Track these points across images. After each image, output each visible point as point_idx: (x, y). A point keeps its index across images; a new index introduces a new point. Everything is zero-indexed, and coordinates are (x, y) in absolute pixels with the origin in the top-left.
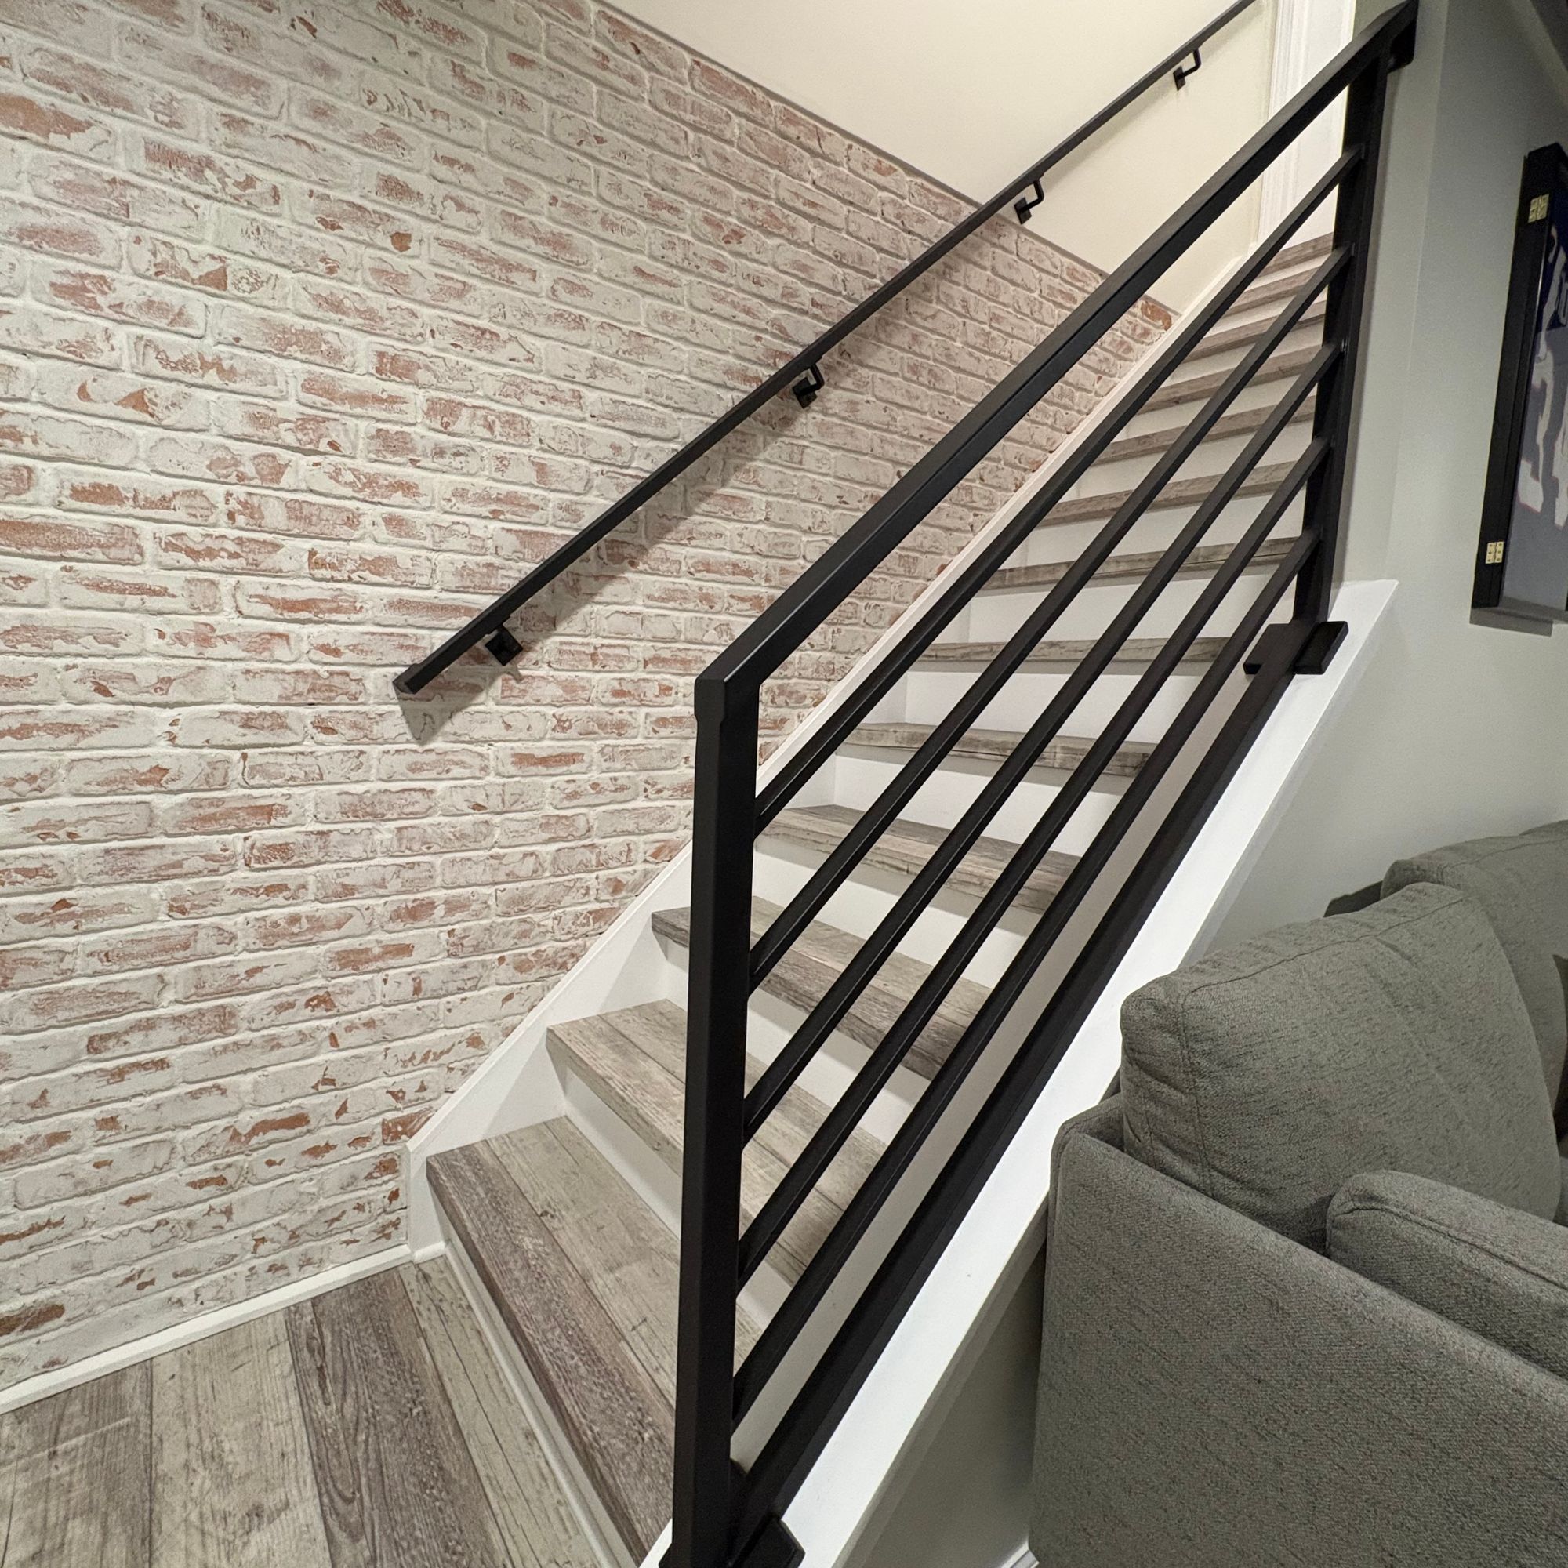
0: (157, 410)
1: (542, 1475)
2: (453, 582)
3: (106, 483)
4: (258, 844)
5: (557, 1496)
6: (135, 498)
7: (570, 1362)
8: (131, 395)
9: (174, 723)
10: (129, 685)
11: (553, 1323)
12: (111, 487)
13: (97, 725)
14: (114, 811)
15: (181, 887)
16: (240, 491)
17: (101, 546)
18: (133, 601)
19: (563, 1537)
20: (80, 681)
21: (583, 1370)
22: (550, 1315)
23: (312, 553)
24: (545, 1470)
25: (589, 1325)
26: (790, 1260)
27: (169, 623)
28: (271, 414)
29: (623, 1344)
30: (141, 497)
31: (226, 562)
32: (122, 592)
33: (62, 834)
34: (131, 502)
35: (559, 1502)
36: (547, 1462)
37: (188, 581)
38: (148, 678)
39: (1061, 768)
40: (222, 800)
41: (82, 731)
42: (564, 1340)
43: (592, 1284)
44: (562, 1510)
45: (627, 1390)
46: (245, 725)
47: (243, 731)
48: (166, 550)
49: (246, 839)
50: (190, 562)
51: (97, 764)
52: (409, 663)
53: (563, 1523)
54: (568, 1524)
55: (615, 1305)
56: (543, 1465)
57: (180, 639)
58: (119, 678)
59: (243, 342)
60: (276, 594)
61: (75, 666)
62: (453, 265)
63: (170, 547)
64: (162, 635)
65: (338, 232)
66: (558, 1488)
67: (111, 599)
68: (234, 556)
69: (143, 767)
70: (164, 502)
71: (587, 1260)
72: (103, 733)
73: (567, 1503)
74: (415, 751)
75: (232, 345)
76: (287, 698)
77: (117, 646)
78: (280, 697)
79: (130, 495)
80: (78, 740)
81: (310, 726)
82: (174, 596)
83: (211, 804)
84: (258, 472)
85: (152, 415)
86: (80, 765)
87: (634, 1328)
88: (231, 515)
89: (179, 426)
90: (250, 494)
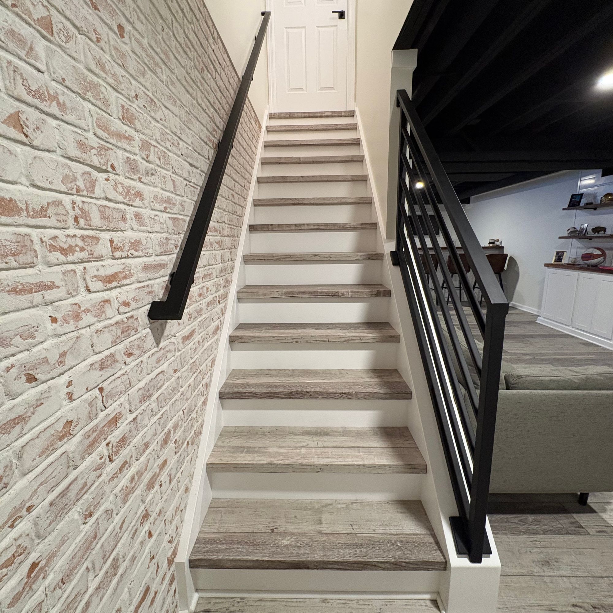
0: (29, 132)
1: (344, 604)
2: (159, 250)
3: (7, 197)
4: (114, 444)
5: (354, 602)
6: (27, 209)
7: (358, 552)
8: (11, 116)
9: (70, 384)
10: (46, 367)
11: (336, 551)
12: (11, 200)
13: (32, 409)
14: (50, 470)
15: (87, 499)
16: (78, 199)
17: (13, 255)
18: (37, 297)
19: (370, 607)
20: (18, 377)
21: (363, 550)
22: (332, 550)
23: (111, 241)
24: (342, 602)
25: (343, 540)
26: (404, 467)
27: (57, 309)
28: (86, 141)
29: (358, 535)
30: (30, 209)
31: (79, 255)
32: (30, 291)
33: (24, 512)
34: (25, 213)
35: (357, 603)
36: (339, 600)
37: (64, 273)
38: (54, 357)
39: (351, 297)
40: (97, 426)
41: (24, 419)
42: (347, 550)
43: (323, 532)
44: (360, 603)
45: (378, 542)
46: (102, 369)
47: (101, 373)
48: (50, 251)
49: (108, 445)
50: (62, 258)
51: (36, 441)
52: (151, 302)
53: (366, 604)
54: (367, 603)
55: (338, 529)
56: (339, 601)
57: (65, 320)
58: (39, 364)
59: (67, 83)
60: (102, 273)
61: (13, 366)
62: (139, 55)
63: (52, 248)
64: (54, 320)
65: (97, 11)
66: (351, 600)
67: (24, 299)
68: (82, 249)
69: (60, 427)
70: (43, 212)
71: (312, 528)
72: (36, 414)
73: (359, 600)
74: (157, 352)
75: (60, 83)
76: (115, 342)
77: (33, 337)
78: (112, 342)
79: (24, 207)
80: (23, 429)
81: (124, 355)
82: (58, 287)
83: (94, 432)
84: (85, 186)
85: (26, 136)
86: (27, 448)
87: (353, 529)
88: (76, 219)
89: (42, 147)
90: (83, 202)
